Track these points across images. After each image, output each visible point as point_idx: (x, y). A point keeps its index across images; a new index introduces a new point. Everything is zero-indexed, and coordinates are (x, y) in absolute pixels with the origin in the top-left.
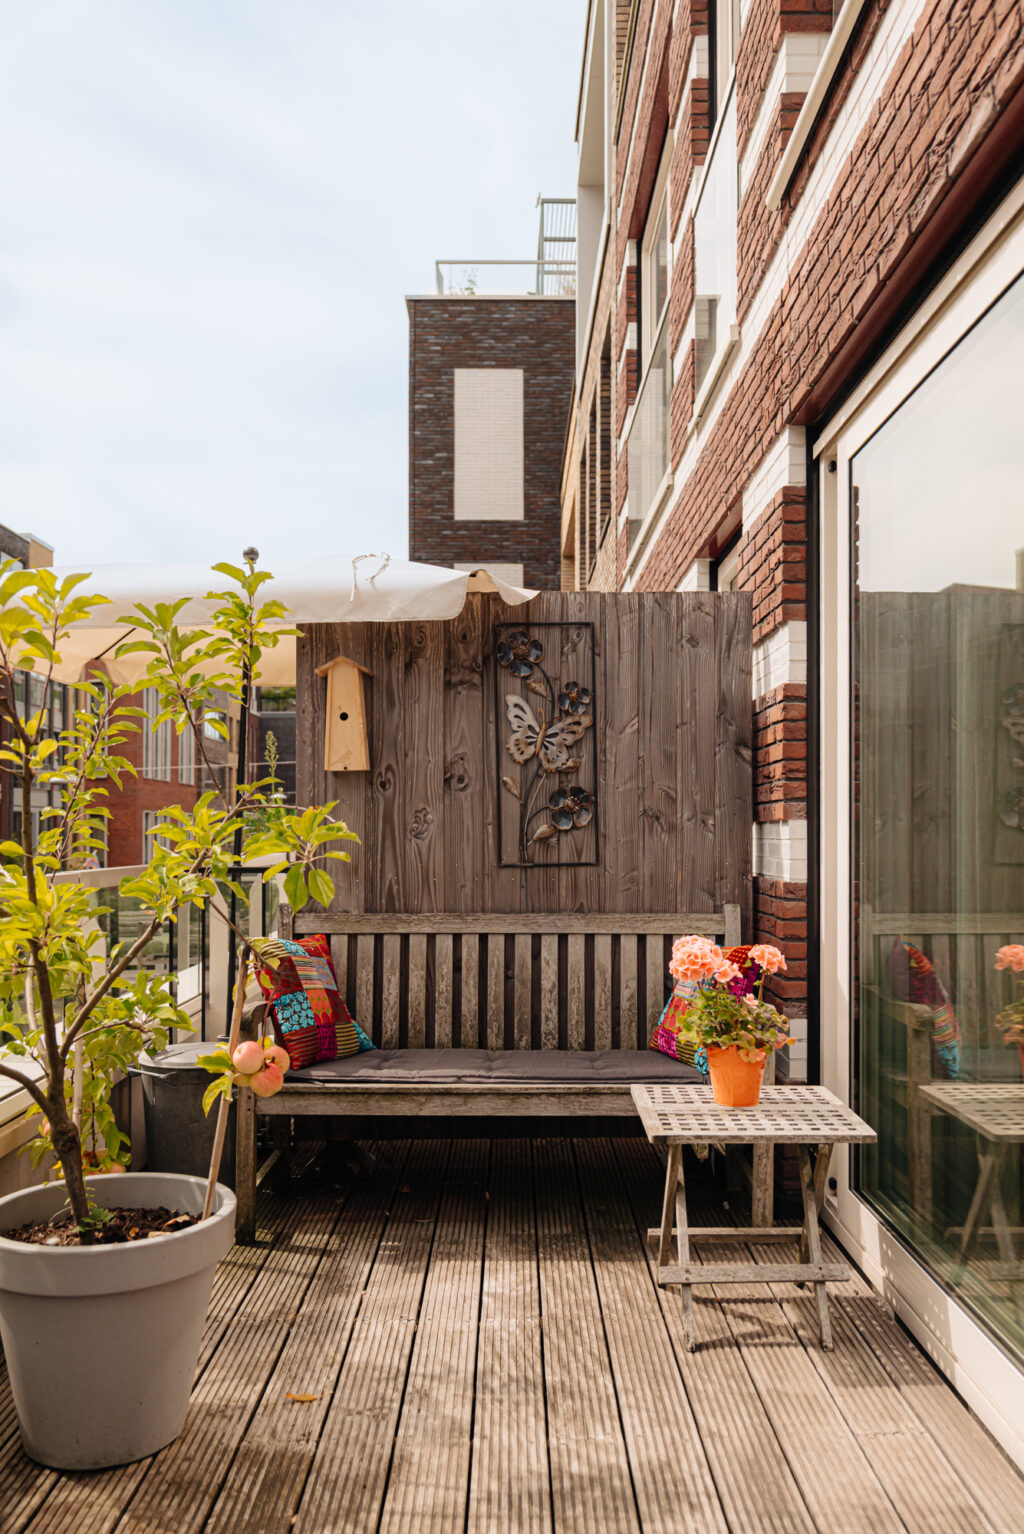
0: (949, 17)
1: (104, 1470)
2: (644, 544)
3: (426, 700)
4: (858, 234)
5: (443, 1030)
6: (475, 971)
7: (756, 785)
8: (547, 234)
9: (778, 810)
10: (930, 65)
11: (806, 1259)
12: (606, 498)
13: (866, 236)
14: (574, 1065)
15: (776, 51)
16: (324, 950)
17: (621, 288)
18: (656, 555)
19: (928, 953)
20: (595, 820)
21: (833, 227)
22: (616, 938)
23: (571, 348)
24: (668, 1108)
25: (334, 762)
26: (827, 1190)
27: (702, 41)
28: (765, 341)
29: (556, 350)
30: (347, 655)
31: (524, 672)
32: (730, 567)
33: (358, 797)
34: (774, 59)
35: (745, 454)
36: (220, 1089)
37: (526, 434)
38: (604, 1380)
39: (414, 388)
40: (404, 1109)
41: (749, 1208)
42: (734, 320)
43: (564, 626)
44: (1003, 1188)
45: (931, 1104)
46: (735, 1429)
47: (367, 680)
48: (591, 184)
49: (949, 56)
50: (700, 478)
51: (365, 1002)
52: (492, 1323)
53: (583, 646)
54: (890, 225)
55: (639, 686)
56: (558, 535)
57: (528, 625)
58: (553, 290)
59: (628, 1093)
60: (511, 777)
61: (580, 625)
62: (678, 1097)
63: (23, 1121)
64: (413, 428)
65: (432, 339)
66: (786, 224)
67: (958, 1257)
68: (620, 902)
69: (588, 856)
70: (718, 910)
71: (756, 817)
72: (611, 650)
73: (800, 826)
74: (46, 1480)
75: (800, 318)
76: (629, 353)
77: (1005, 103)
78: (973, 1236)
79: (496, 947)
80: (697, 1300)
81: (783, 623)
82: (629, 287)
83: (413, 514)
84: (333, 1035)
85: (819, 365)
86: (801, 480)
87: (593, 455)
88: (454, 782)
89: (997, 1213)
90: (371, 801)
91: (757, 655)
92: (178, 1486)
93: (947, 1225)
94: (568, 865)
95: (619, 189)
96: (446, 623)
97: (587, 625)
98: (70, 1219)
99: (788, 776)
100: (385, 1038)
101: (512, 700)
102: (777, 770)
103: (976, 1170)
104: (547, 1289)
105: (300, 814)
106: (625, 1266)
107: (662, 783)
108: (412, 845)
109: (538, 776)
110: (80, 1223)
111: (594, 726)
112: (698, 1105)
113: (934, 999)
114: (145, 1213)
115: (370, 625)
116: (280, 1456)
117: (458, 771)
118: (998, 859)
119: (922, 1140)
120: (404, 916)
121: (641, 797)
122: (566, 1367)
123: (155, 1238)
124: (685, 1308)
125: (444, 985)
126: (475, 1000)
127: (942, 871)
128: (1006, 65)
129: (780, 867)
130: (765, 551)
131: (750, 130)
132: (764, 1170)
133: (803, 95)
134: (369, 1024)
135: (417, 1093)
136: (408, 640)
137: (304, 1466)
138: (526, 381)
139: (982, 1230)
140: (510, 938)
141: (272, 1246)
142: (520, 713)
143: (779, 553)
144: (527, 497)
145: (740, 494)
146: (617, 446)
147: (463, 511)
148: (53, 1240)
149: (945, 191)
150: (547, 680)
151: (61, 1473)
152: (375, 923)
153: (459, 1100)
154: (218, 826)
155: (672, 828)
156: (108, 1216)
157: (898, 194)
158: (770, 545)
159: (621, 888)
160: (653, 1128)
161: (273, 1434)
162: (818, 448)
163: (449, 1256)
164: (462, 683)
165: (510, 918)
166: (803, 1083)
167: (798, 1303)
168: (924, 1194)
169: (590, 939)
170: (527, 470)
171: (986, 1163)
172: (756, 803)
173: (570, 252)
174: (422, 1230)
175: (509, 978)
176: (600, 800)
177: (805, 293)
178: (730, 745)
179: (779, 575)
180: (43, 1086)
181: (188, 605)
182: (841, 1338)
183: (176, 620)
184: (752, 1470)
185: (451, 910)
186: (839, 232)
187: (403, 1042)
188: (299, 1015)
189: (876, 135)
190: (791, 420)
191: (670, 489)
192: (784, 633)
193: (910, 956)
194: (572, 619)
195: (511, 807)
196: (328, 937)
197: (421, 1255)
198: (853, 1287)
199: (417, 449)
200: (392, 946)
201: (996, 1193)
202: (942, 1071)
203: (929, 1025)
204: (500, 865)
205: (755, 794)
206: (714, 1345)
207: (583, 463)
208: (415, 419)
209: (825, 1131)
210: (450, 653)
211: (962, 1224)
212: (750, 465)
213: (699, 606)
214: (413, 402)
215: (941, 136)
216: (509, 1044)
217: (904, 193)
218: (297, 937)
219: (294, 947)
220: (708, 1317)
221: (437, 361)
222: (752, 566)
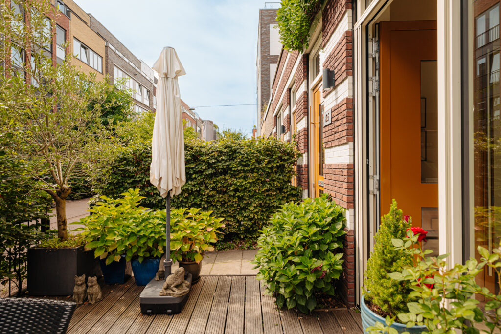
39: (261, 28)
64: (261, 36)
65: (265, 18)
83: (261, 54)
147: (271, 53)
199: (262, 40)
214: (261, 31)
221: (266, 22)
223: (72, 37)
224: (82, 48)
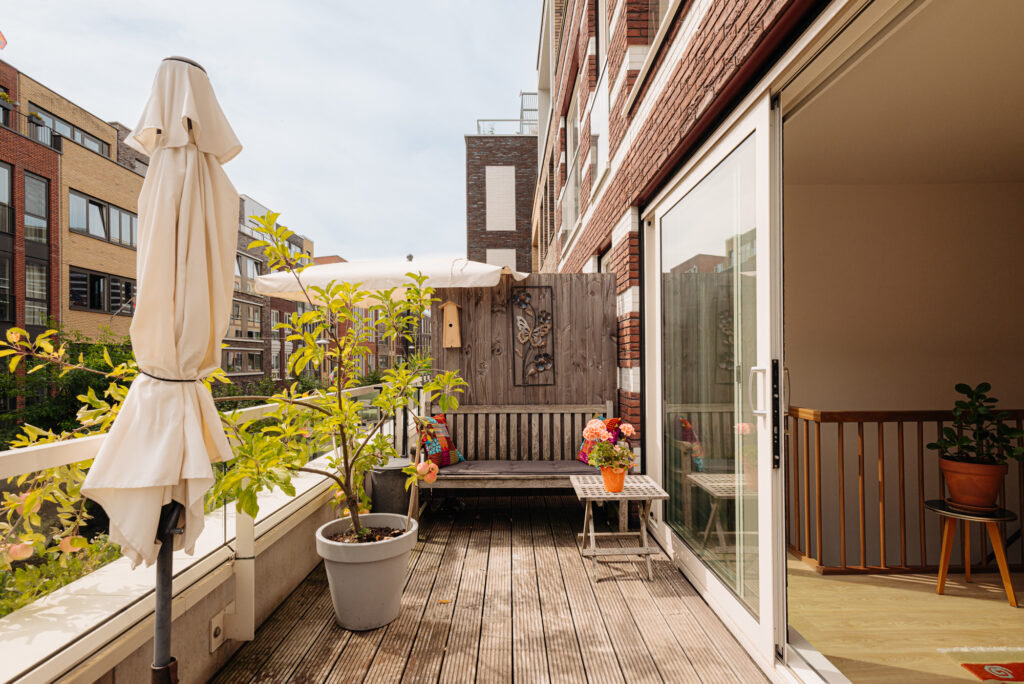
0: (696, 55)
1: (370, 631)
2: (570, 245)
3: (484, 317)
4: (659, 135)
5: (492, 453)
6: (505, 428)
7: (618, 352)
8: (525, 108)
9: (628, 363)
10: (688, 73)
11: (641, 545)
12: (552, 224)
13: (662, 136)
14: (546, 467)
15: (625, 52)
16: (443, 421)
17: (558, 136)
18: (575, 251)
19: (690, 420)
20: (553, 366)
21: (649, 129)
22: (562, 415)
23: (535, 156)
24: (586, 486)
25: (447, 344)
26: (650, 517)
27: (593, 39)
28: (621, 171)
29: (529, 157)
30: (451, 300)
31: (524, 306)
32: (606, 259)
33: (456, 357)
34: (624, 56)
35: (613, 215)
36: (412, 481)
37: (517, 194)
38: (563, 594)
39: (469, 174)
40: (478, 485)
41: (618, 524)
42: (608, 159)
43: (540, 287)
44: (721, 516)
45: (691, 481)
46: (616, 613)
47: (460, 311)
48: (544, 89)
49: (696, 71)
50: (593, 222)
51: (460, 442)
52: (517, 571)
53: (548, 295)
54: (672, 133)
55: (571, 312)
56: (531, 236)
57: (525, 287)
58: (527, 132)
59: (569, 479)
60: (519, 349)
61: (546, 287)
62: (589, 481)
63: (327, 492)
64: (468, 191)
65: (476, 153)
66: (629, 124)
67: (703, 544)
68: (564, 399)
69: (550, 382)
70: (603, 403)
71: (619, 364)
72: (559, 298)
73: (637, 369)
74: (347, 634)
75: (636, 164)
76: (562, 165)
77: (718, 94)
78: (709, 536)
79: (514, 419)
80: (599, 562)
81: (630, 287)
82: (561, 137)
83: (469, 228)
84: (448, 456)
85: (644, 184)
86: (636, 229)
87: (546, 205)
88: (496, 352)
89: (718, 526)
90: (462, 359)
91: (619, 298)
92: (399, 636)
93: (699, 530)
94: (543, 385)
95: (557, 94)
96: (492, 288)
97: (549, 287)
98: (352, 532)
99: (632, 348)
100: (469, 456)
101: (519, 318)
102: (628, 346)
103: (710, 509)
104: (538, 558)
105: (443, 374)
106: (569, 548)
107: (581, 351)
108: (479, 377)
109: (529, 349)
110: (358, 533)
111: (552, 328)
112: (597, 484)
113: (692, 440)
114: (381, 529)
115: (460, 288)
116: (437, 625)
117: (497, 347)
118: (718, 382)
119: (688, 497)
120: (476, 406)
121: (572, 357)
122: (547, 589)
123: (387, 540)
124: (594, 565)
125: (492, 434)
126: (505, 440)
127: (695, 385)
128: (719, 80)
129: (629, 386)
130: (622, 256)
131: (614, 82)
132: (624, 510)
133: (639, 71)
134: (462, 451)
135: (484, 479)
136: (476, 294)
137: (448, 628)
138: (516, 171)
139: (713, 533)
140: (519, 415)
141: (426, 541)
142: (522, 323)
143: (628, 258)
144: (517, 220)
145: (611, 231)
146: (557, 203)
147: (490, 227)
148: (347, 541)
149: (694, 124)
150: (533, 310)
151: (353, 632)
152: (465, 409)
153: (501, 482)
154: (409, 377)
155: (585, 370)
156: (368, 531)
157: (676, 122)
158: (624, 254)
159: (564, 394)
160: (580, 494)
161: (434, 616)
162: (644, 215)
163: (497, 545)
164: (498, 311)
165: (518, 407)
166: (638, 474)
167: (638, 563)
168: (689, 518)
169: (552, 415)
170: (517, 209)
171: (714, 506)
172: (619, 359)
173: (535, 115)
174: (486, 534)
175: (519, 431)
176: (556, 359)
177: (638, 154)
178: (608, 336)
179: (628, 267)
180: (343, 481)
181: (396, 291)
182: (656, 577)
183: (392, 296)
184: (623, 629)
185: (495, 403)
186: (652, 132)
187: (476, 458)
188: (436, 448)
189: (667, 96)
190: (632, 204)
191: (580, 225)
192: (630, 291)
193: (682, 422)
194: (543, 284)
195: (519, 361)
196: (445, 415)
197: (486, 545)
198: (661, 556)
199: (470, 200)
200: (471, 419)
201: (718, 518)
202: (695, 469)
203: (690, 450)
204: (515, 385)
205: (618, 356)
206: (606, 580)
207: (542, 207)
208: (469, 188)
209: (649, 495)
210: (493, 299)
211: (704, 530)
212: (615, 220)
213: (595, 279)
214: (468, 181)
215: (693, 102)
216: (519, 458)
217: (678, 122)
218: (433, 415)
219: (433, 420)
220: (602, 569)
221: (478, 163)
222: (616, 262)
223: (65, 190)
224: (90, 205)
